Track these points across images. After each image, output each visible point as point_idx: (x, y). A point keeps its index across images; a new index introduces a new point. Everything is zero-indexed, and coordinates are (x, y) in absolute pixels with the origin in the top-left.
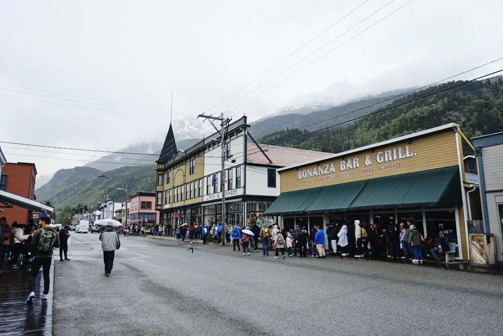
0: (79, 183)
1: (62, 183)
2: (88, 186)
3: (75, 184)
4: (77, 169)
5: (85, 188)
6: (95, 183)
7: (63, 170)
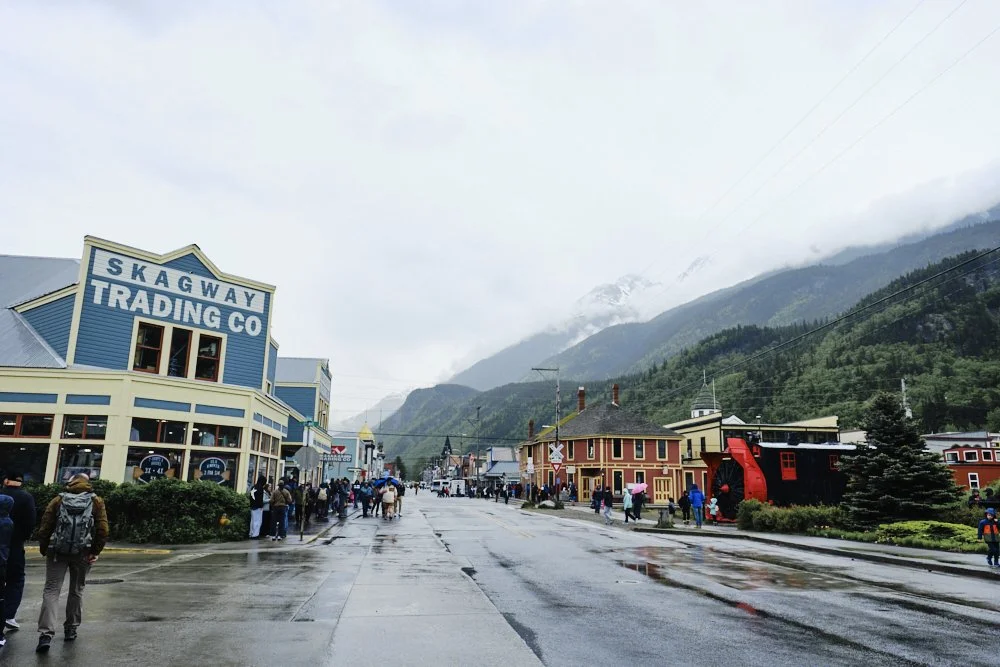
0: (442, 413)
1: (417, 413)
2: (455, 417)
3: (435, 414)
4: (438, 388)
5: (450, 422)
6: (466, 412)
7: (418, 391)
